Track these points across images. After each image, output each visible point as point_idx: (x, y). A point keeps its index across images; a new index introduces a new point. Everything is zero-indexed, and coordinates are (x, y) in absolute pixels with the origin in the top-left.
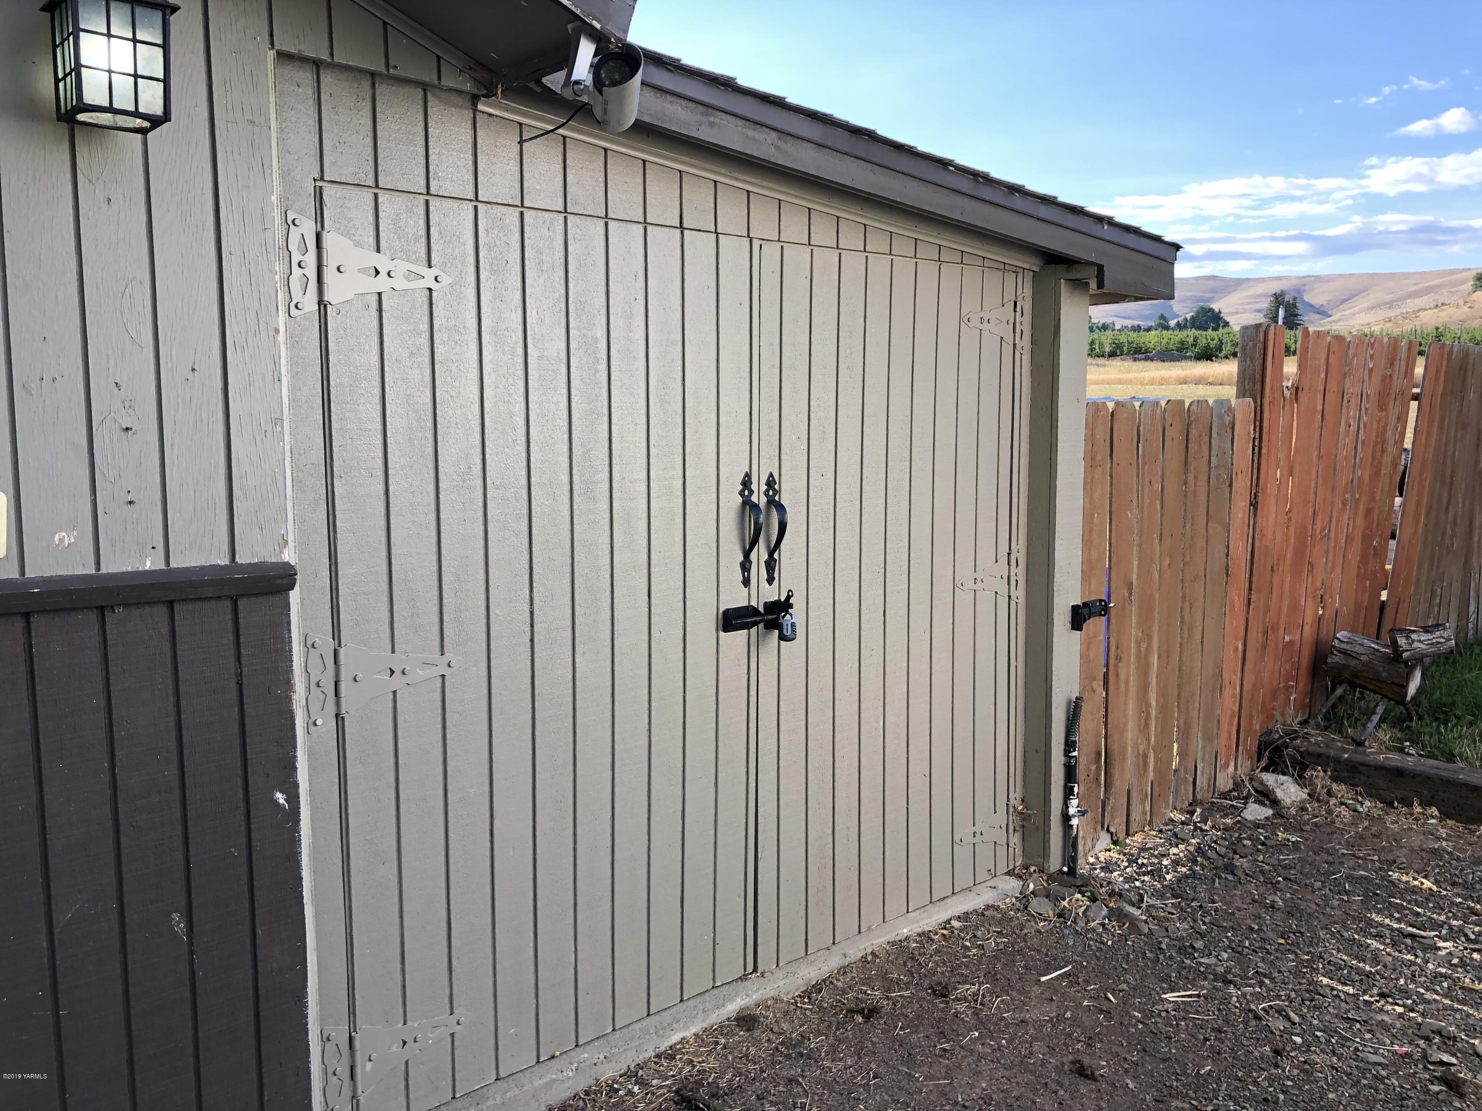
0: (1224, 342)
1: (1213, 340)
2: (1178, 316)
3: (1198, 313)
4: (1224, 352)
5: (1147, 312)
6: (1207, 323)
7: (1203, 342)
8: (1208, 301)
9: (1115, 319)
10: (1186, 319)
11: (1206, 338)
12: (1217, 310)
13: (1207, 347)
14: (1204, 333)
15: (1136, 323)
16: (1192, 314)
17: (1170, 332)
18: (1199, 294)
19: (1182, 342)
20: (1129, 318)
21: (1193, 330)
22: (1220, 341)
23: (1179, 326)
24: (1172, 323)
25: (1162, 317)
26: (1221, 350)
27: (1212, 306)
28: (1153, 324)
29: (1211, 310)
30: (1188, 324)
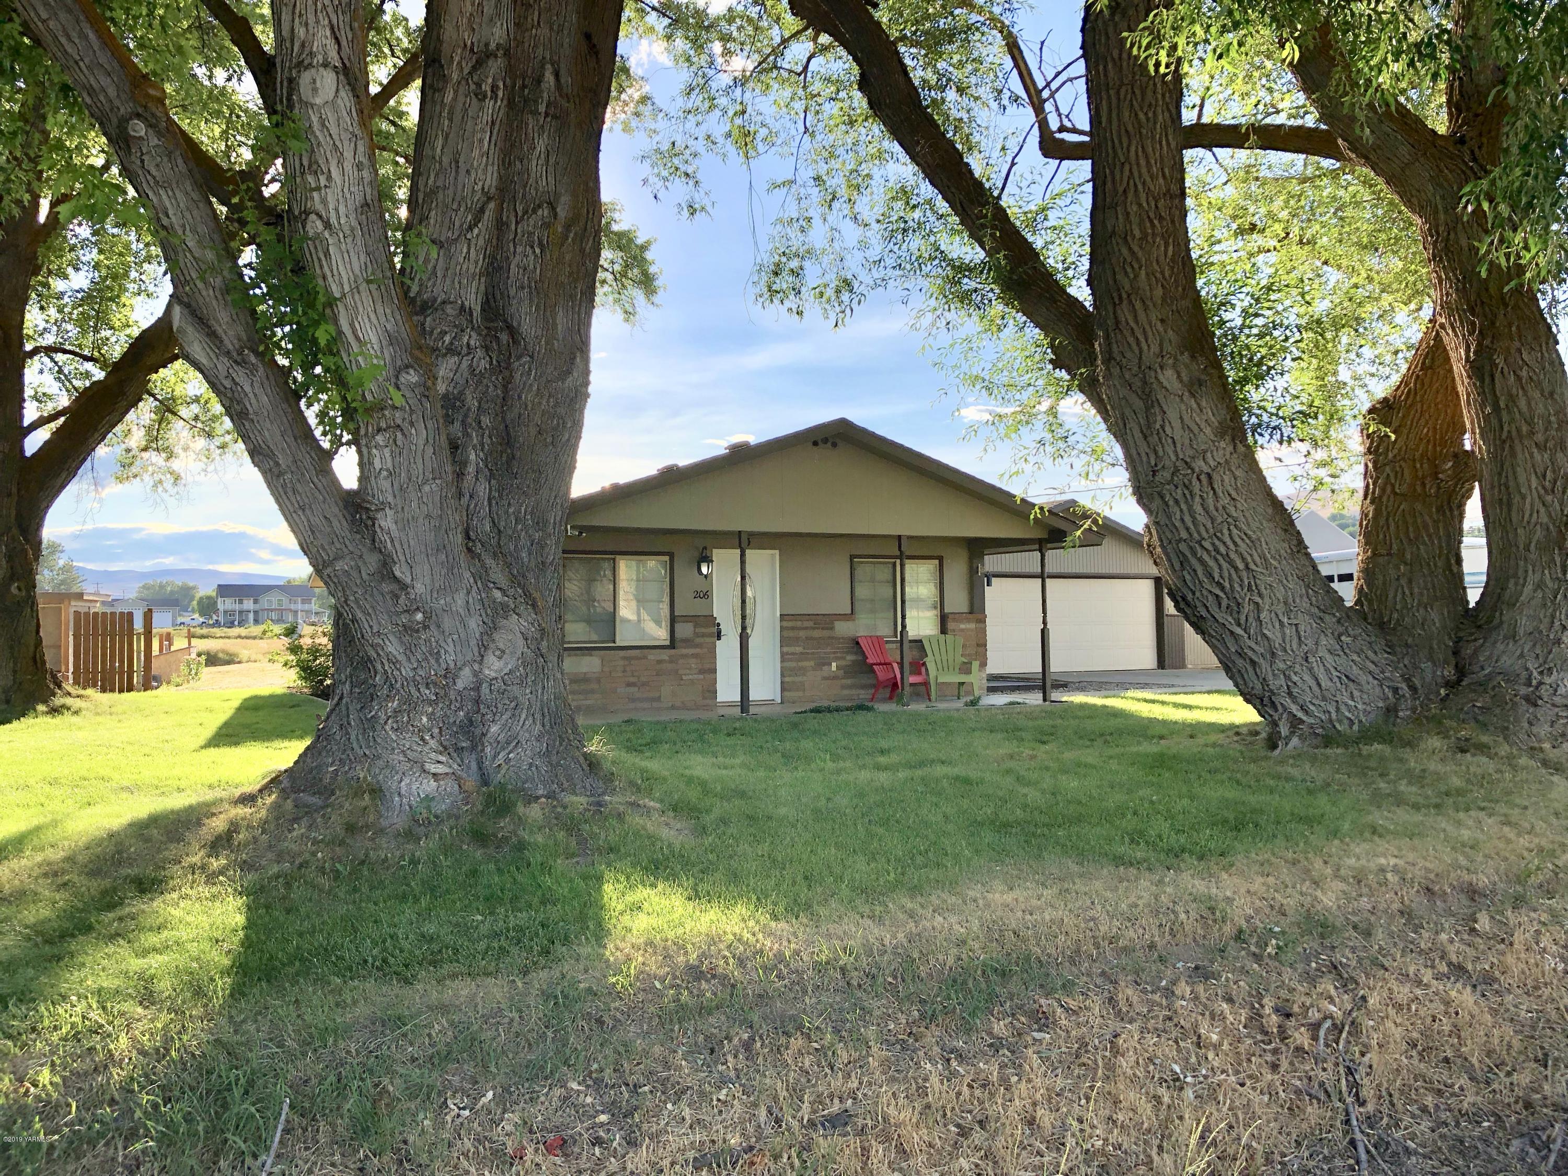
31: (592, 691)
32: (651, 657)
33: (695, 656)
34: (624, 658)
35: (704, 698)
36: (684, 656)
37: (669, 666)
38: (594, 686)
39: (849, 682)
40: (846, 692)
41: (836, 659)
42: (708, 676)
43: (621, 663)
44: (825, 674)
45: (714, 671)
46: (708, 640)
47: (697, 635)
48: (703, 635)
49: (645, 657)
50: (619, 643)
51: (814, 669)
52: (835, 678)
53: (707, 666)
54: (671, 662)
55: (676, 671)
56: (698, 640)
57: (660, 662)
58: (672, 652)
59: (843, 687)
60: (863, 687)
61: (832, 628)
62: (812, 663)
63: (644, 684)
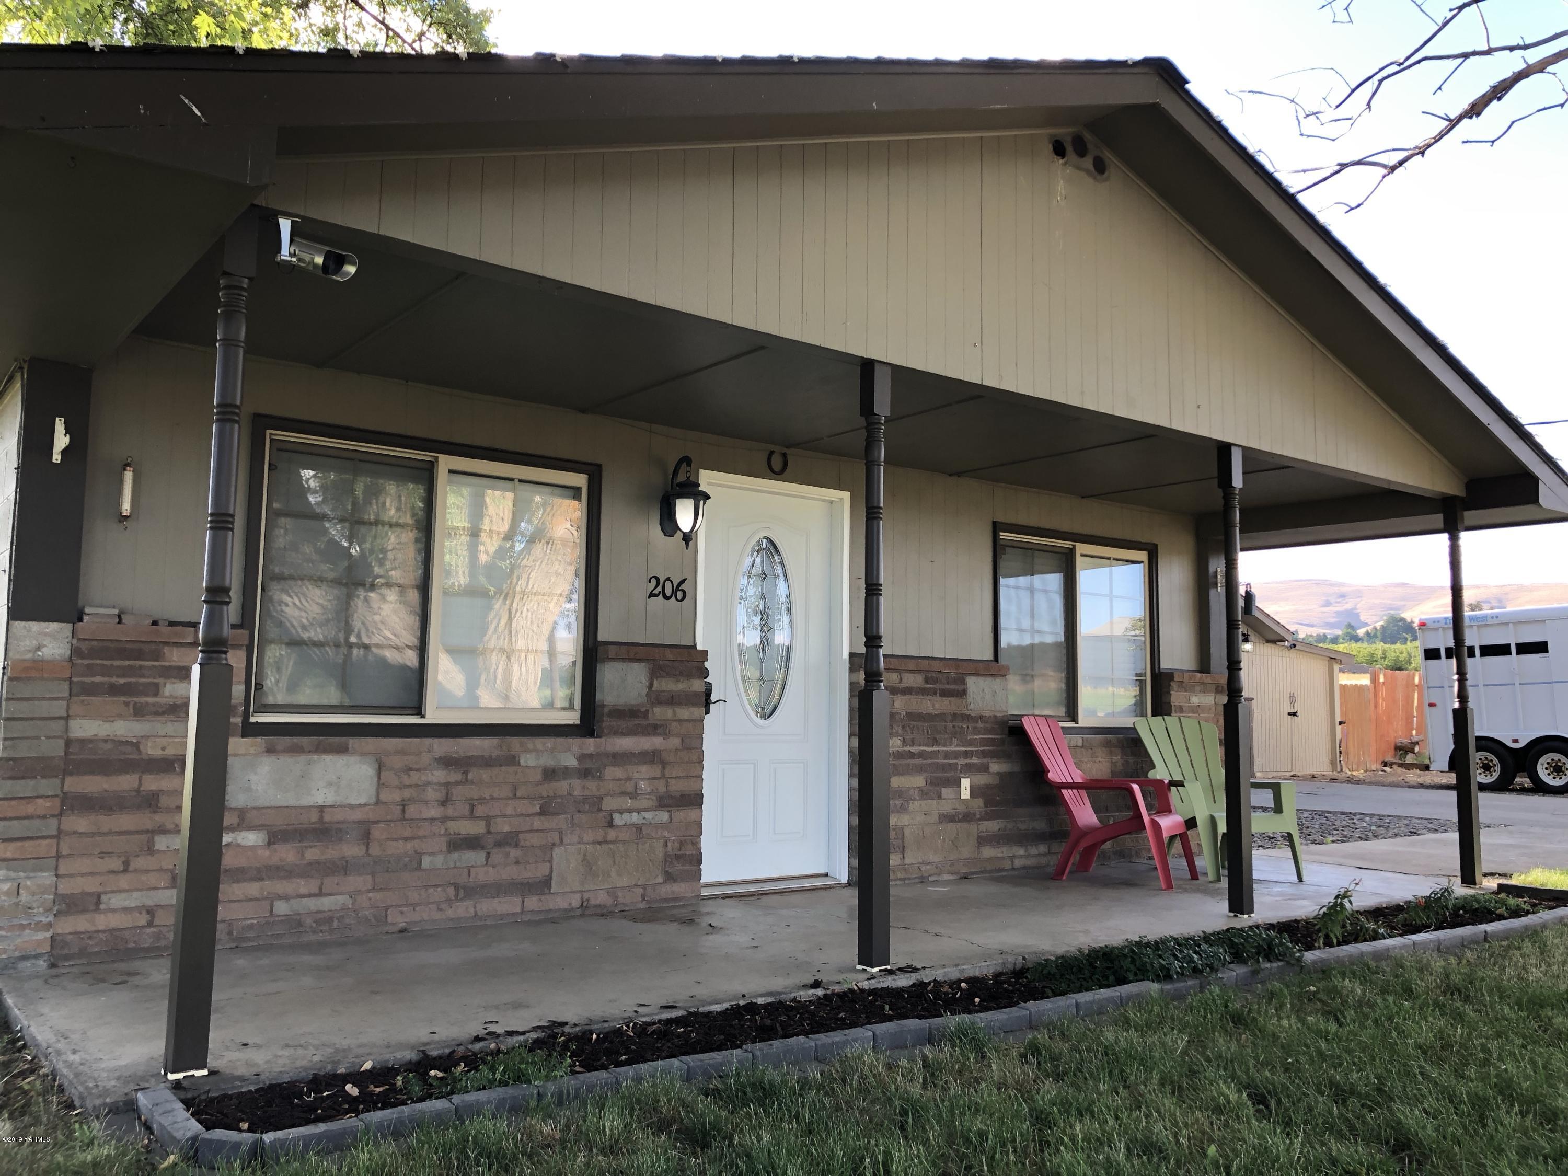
0: (1413, 654)
1: (1401, 653)
2: (1367, 625)
3: (1388, 622)
4: (1413, 665)
5: (1333, 620)
6: (1398, 633)
7: (1392, 655)
8: (1399, 610)
9: (1298, 627)
10: (1375, 628)
11: (1395, 652)
12: (1409, 620)
13: (1397, 660)
14: (1393, 646)
15: (1322, 631)
16: (1382, 623)
17: (1359, 644)
18: (1389, 602)
19: (1372, 655)
20: (1312, 626)
21: (1382, 644)
22: (1410, 656)
23: (1370, 637)
24: (1361, 632)
25: (1350, 626)
26: (1410, 663)
27: (1403, 615)
28: (1340, 633)
29: (1403, 620)
30: (1378, 634)
31: (343, 868)
32: (528, 760)
33: (652, 757)
34: (447, 762)
35: (670, 877)
36: (620, 758)
37: (577, 787)
38: (351, 850)
39: (993, 826)
40: (988, 852)
41: (969, 769)
42: (681, 815)
43: (439, 775)
44: (947, 807)
45: (696, 800)
46: (684, 713)
47: (657, 699)
48: (673, 700)
49: (512, 761)
50: (433, 715)
51: (924, 794)
52: (967, 817)
53: (678, 787)
54: (585, 773)
55: (596, 803)
56: (660, 713)
57: (550, 774)
58: (590, 744)
59: (983, 840)
60: (1023, 839)
61: (963, 693)
62: (919, 781)
63: (510, 840)
